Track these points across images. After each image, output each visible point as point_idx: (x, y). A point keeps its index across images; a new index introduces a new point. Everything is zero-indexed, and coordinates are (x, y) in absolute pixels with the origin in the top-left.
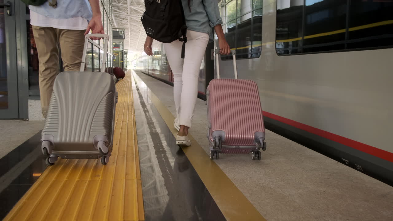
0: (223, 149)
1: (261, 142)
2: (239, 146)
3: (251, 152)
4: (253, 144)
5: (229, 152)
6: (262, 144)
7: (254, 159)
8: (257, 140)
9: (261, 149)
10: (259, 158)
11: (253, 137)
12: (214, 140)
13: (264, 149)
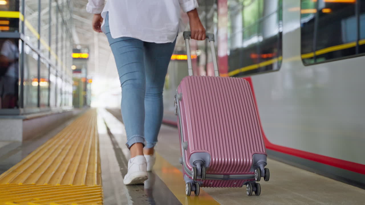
0: (206, 181)
1: (262, 168)
2: (229, 174)
3: (246, 184)
4: (249, 171)
5: (213, 184)
6: (264, 172)
7: (250, 195)
8: (255, 166)
9: (262, 178)
10: (257, 193)
11: (251, 161)
12: (194, 166)
13: (266, 178)
